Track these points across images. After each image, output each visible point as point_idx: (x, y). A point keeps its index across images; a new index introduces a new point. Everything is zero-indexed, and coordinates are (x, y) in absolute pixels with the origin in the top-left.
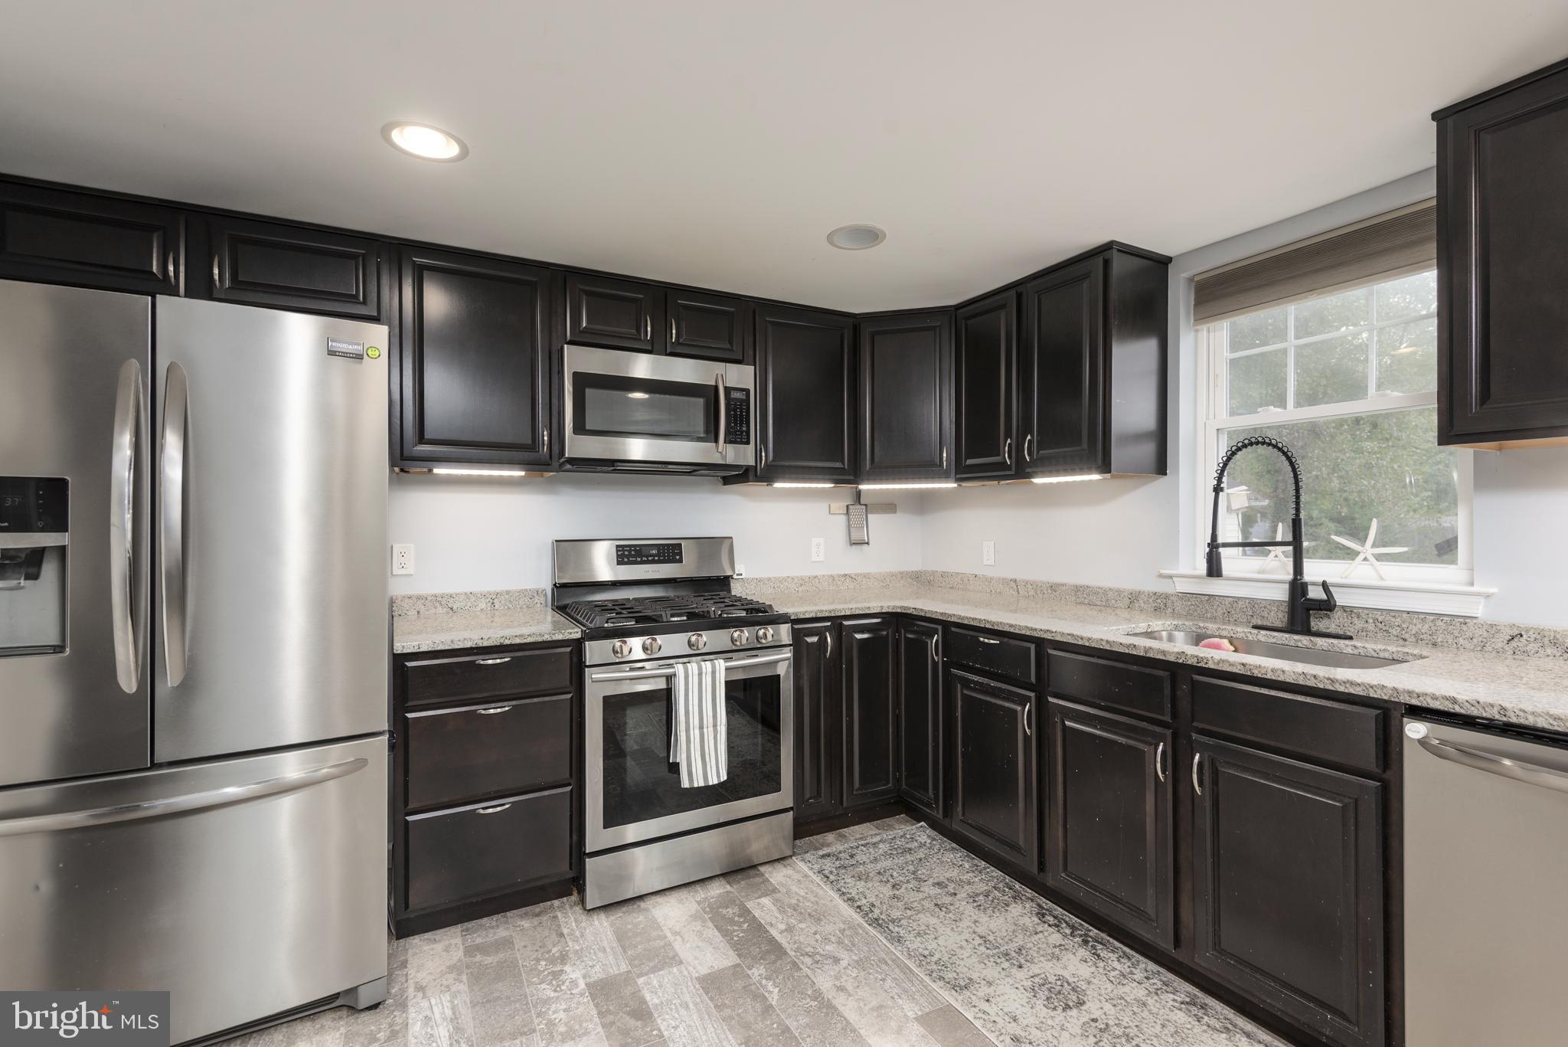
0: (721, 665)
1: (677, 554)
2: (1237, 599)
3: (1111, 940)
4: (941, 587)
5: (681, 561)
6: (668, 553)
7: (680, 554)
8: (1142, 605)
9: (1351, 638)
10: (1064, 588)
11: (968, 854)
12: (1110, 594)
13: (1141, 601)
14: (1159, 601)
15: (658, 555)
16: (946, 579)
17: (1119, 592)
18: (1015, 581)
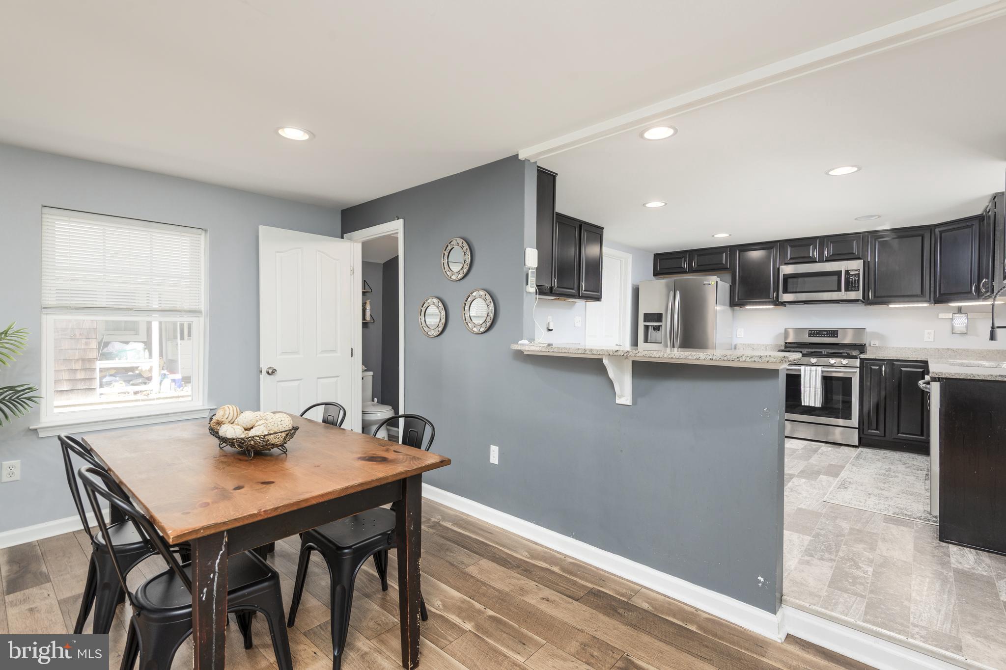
0: (820, 369)
1: (836, 334)
5: (837, 337)
6: (832, 334)
7: (837, 334)
15: (827, 334)
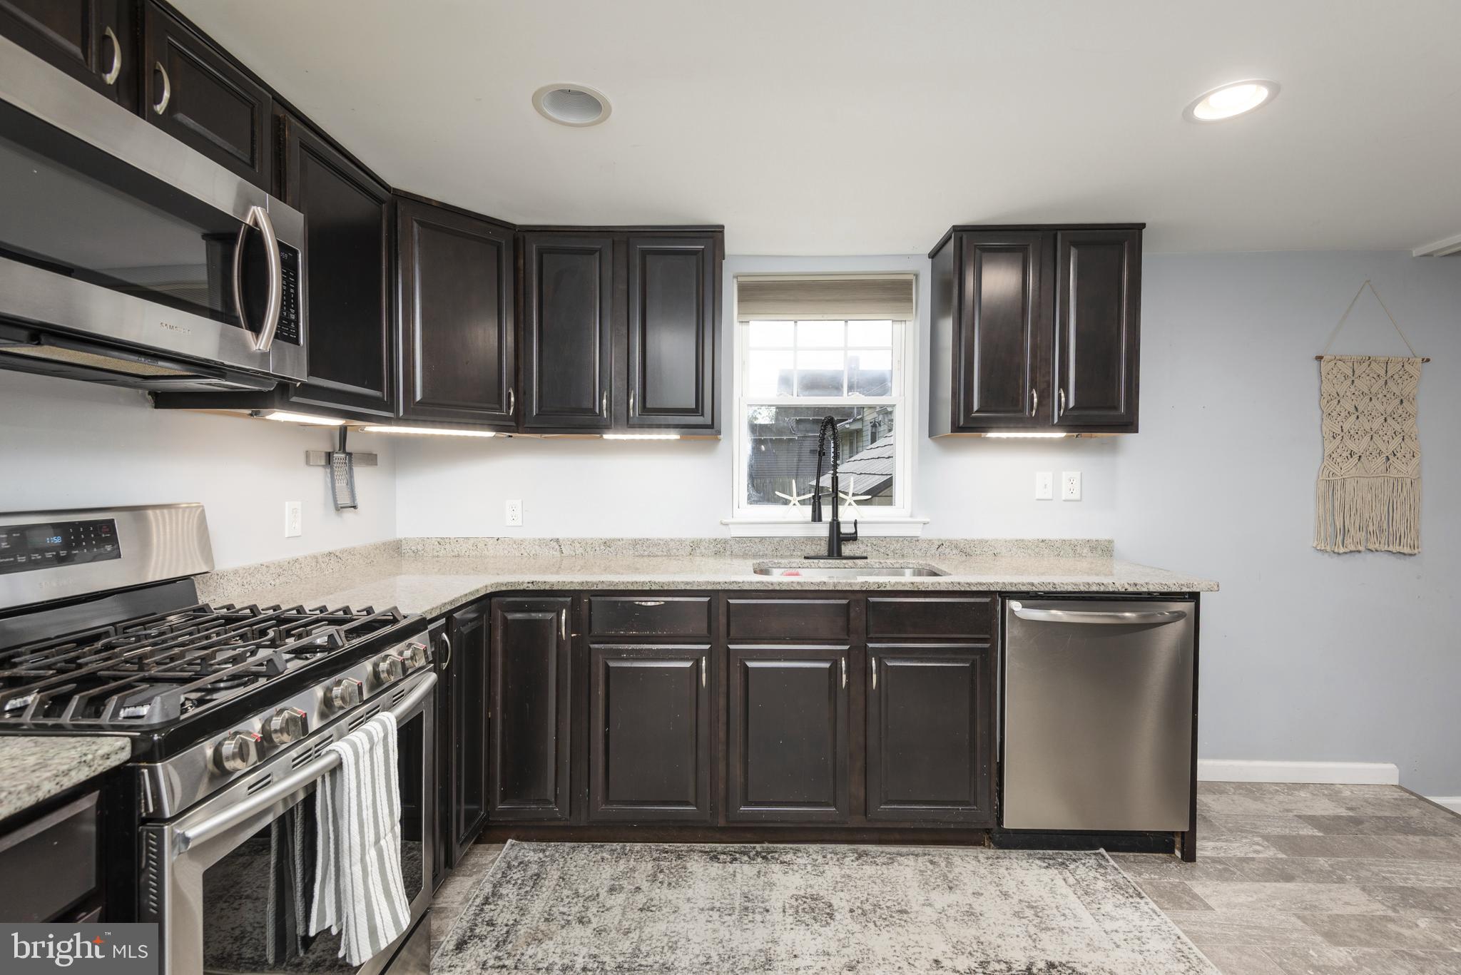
1: (109, 542)
2: (783, 538)
3: (775, 845)
4: (438, 556)
5: (117, 555)
6: (88, 540)
7: (116, 539)
8: (704, 551)
9: (866, 558)
10: (620, 543)
11: (593, 846)
12: (672, 544)
13: (702, 548)
14: (719, 546)
15: (65, 545)
16: (448, 546)
17: (681, 541)
18: (557, 541)
